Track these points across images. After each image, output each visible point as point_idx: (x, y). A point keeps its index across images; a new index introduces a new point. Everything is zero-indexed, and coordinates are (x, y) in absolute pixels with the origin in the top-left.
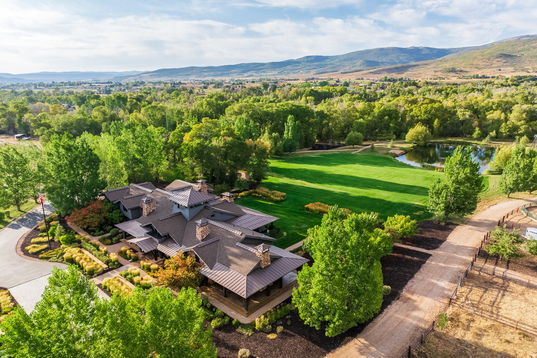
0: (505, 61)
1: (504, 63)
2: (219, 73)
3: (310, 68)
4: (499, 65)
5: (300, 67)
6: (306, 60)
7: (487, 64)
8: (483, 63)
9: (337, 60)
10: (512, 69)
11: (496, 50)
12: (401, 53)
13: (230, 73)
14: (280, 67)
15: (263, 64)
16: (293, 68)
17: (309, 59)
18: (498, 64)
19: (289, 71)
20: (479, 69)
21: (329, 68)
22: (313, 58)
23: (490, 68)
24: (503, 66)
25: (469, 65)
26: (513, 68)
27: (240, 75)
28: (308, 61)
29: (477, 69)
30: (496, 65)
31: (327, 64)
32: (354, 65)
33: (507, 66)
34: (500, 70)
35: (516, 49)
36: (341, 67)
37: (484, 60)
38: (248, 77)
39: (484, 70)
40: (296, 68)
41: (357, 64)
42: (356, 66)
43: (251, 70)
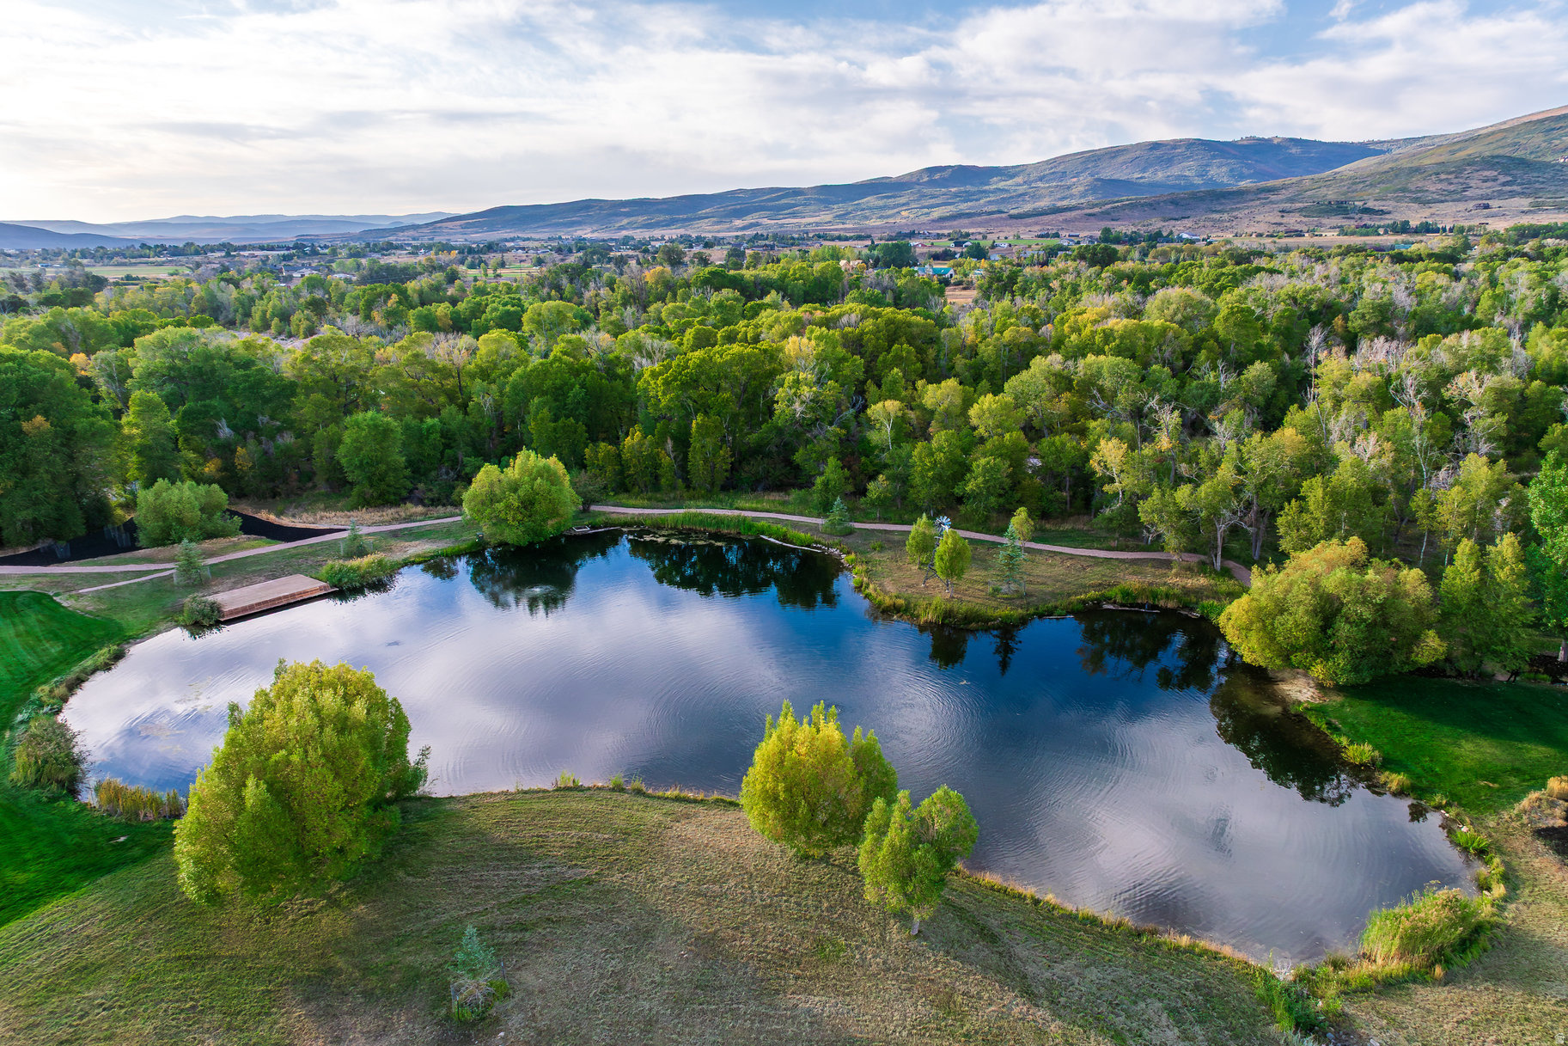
0: (1510, 178)
1: (1504, 184)
2: (662, 218)
3: (932, 201)
4: (1489, 191)
5: (903, 200)
6: (926, 179)
7: (1452, 188)
8: (1439, 186)
9: (1019, 180)
10: (1524, 203)
11: (1494, 146)
12: (1214, 157)
13: (695, 219)
14: (843, 201)
15: (796, 192)
16: (881, 203)
17: (937, 177)
18: (1486, 188)
19: (867, 213)
20: (1425, 203)
21: (990, 203)
22: (946, 174)
23: (1459, 200)
24: (1500, 195)
25: (1395, 191)
26: (1530, 200)
27: (720, 222)
28: (932, 183)
29: (1416, 206)
30: (1480, 192)
31: (985, 192)
32: (1067, 193)
33: (1513, 194)
34: (1487, 207)
35: (1557, 142)
36: (1027, 198)
37: (1443, 176)
38: (744, 228)
39: (1437, 208)
40: (891, 202)
41: (1074, 191)
42: (1071, 196)
43: (756, 210)
